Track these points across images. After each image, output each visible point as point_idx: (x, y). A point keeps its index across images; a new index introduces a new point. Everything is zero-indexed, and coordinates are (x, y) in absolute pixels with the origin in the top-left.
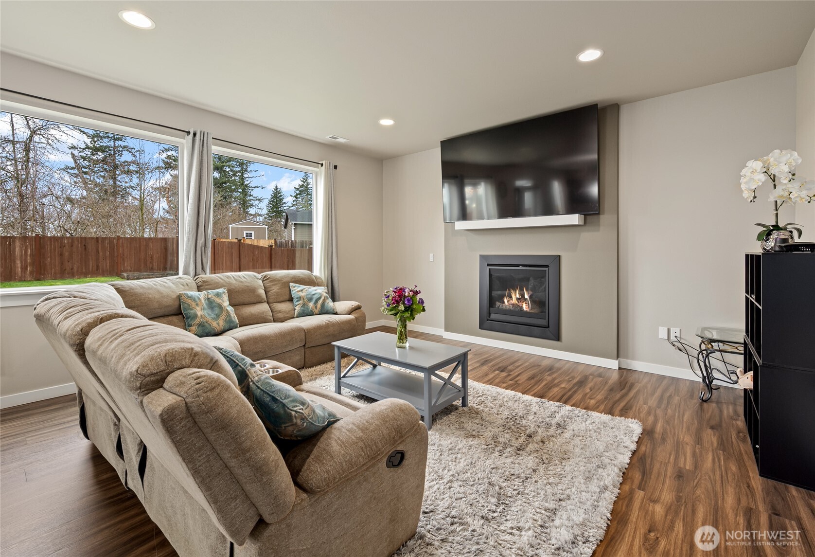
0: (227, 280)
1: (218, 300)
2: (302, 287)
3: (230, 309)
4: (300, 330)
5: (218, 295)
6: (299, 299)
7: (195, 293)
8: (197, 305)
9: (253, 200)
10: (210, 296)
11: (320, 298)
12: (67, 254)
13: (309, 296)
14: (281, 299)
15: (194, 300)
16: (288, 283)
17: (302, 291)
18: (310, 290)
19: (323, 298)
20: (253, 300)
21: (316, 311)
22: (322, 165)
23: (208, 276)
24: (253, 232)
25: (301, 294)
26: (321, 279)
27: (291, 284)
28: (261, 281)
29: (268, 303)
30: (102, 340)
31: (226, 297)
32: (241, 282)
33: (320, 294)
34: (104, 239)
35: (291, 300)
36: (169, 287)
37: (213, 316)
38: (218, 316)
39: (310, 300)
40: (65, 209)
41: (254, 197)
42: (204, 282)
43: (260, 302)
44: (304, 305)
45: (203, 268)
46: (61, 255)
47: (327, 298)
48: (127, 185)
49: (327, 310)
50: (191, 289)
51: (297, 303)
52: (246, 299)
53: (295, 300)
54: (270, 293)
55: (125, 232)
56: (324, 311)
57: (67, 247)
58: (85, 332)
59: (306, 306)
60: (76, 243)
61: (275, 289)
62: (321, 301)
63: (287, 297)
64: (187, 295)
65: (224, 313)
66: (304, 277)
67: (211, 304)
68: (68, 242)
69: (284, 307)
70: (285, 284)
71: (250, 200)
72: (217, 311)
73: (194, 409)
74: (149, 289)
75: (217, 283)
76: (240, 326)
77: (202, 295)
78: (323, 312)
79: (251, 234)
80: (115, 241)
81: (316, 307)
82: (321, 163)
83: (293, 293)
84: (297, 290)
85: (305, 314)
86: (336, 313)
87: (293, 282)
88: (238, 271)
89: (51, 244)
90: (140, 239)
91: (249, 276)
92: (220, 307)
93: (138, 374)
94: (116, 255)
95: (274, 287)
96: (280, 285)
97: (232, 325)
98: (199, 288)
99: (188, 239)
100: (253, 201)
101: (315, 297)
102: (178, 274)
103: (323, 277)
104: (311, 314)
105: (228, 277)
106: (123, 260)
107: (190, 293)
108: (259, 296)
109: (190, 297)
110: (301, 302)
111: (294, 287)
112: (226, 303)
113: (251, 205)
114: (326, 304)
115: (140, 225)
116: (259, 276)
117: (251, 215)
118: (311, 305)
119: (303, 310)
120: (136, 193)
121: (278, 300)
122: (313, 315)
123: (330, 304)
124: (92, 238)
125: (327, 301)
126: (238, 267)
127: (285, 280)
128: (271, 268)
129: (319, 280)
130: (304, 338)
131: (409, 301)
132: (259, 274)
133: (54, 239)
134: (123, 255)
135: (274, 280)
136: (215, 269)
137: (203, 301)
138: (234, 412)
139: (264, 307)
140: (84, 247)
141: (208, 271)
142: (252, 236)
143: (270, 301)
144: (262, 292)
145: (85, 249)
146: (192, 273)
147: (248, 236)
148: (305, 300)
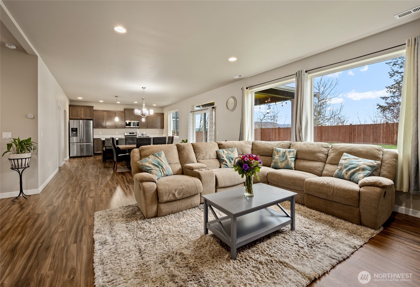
7: (280, 149)
8: (278, 154)
14: (332, 162)
25: (345, 161)
43: (318, 161)
59: (341, 171)
63: (336, 162)
69: (331, 168)
70: (341, 153)
76: (295, 170)
77: (283, 150)
83: (341, 159)
84: (344, 158)
92: (286, 157)
96: (337, 153)
109: (277, 150)
137: (281, 153)
139: (320, 165)
148: (343, 167)
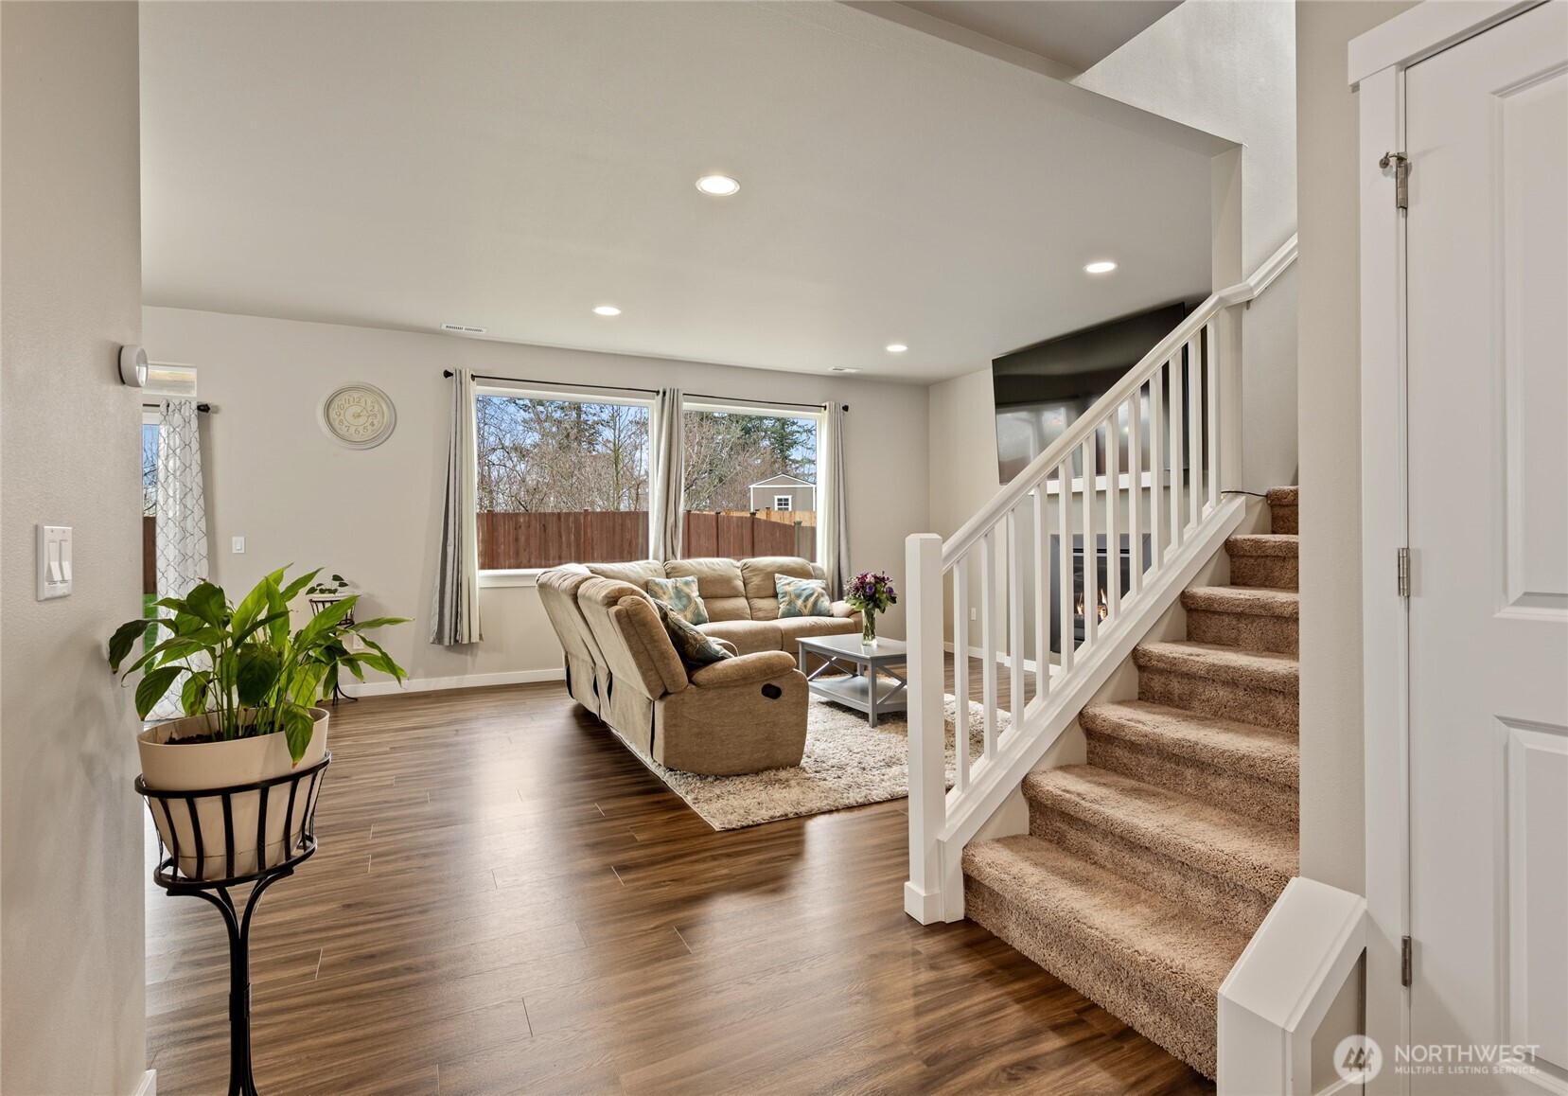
0: (699, 567)
1: (686, 590)
2: (791, 579)
3: (700, 601)
4: (776, 630)
5: (687, 584)
6: (785, 594)
7: (663, 580)
8: (664, 593)
9: (798, 432)
10: (678, 585)
11: (812, 595)
12: (522, 539)
13: (798, 591)
14: (763, 594)
15: (662, 587)
16: (773, 573)
17: (789, 584)
18: (800, 583)
19: (816, 595)
20: (726, 592)
21: (806, 611)
22: (825, 407)
23: (679, 561)
24: (790, 497)
25: (788, 588)
26: (822, 570)
27: (777, 575)
28: (739, 570)
29: (747, 598)
30: (588, 588)
31: (695, 587)
32: (714, 570)
33: (813, 589)
34: (568, 514)
35: (775, 596)
36: (638, 572)
37: (680, 606)
38: (685, 607)
39: (798, 596)
40: (518, 468)
41: (800, 427)
42: (673, 568)
43: (736, 596)
44: (790, 603)
45: (673, 553)
46: (517, 540)
47: (822, 595)
48: (596, 418)
49: (820, 612)
50: (659, 576)
51: (782, 600)
52: (720, 592)
53: (780, 596)
54: (749, 586)
55: (592, 503)
56: (815, 611)
57: (523, 527)
58: (577, 587)
59: (793, 604)
60: (533, 522)
61: (756, 581)
62: (812, 599)
63: (771, 592)
64: (654, 581)
65: (693, 605)
66: (795, 566)
67: (678, 592)
68: (524, 522)
69: (766, 604)
70: (769, 576)
71: (792, 433)
72: (685, 601)
73: (630, 613)
74: (619, 572)
75: (686, 570)
76: (710, 622)
77: (670, 583)
78: (816, 613)
79: (787, 500)
80: (582, 518)
81: (806, 606)
82: (823, 405)
83: (777, 586)
84: (783, 583)
85: (790, 614)
86: (832, 616)
87: (779, 573)
88: (713, 556)
89: (505, 524)
90: (614, 514)
91: (724, 563)
92: (689, 597)
93: (606, 597)
94: (582, 540)
95: (754, 579)
96: (762, 576)
97: (700, 618)
98: (668, 576)
99: (658, 518)
100: (798, 435)
101: (806, 593)
102: (647, 558)
103: (825, 569)
104: (800, 614)
105: (700, 564)
106: (592, 548)
107: (658, 580)
108: (735, 588)
109: (657, 584)
110: (786, 599)
111: (780, 579)
112: (695, 594)
113: (795, 443)
114: (819, 602)
115: (615, 489)
116: (739, 564)
117: (795, 461)
118: (799, 603)
119: (789, 610)
120: (608, 434)
121: (759, 595)
122: (802, 616)
123: (825, 603)
124: (553, 514)
125: (822, 599)
126: (715, 552)
127: (769, 569)
128: (753, 555)
129: (818, 572)
130: (780, 640)
131: (870, 589)
132: (739, 561)
133: (506, 515)
134: (592, 540)
135: (756, 570)
136: (688, 553)
137: (670, 589)
138: (649, 618)
139: (742, 602)
140: (543, 528)
141: (679, 555)
142: (787, 504)
143: (749, 595)
144: (740, 584)
145: (545, 530)
146: (662, 558)
147: (781, 504)
148: (793, 597)
